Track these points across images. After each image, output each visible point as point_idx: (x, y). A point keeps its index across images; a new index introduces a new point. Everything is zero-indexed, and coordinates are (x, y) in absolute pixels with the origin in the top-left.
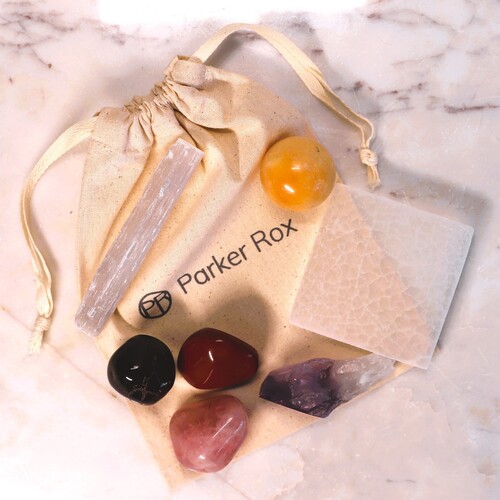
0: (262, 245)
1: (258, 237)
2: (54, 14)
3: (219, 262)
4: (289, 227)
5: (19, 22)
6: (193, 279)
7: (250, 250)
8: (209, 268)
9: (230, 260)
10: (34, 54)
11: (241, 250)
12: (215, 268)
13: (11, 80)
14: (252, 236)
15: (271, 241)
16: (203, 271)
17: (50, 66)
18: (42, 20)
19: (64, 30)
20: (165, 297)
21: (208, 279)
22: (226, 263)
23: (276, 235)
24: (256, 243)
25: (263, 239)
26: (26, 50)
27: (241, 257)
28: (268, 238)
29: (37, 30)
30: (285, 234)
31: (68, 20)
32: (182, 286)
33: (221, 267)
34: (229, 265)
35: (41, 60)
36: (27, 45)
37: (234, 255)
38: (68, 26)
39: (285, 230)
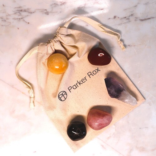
0: (91, 76)
1: (89, 74)
2: (28, 9)
3: (79, 82)
4: (98, 70)
5: (19, 12)
6: (72, 88)
7: (88, 78)
8: (76, 84)
9: (82, 81)
10: (24, 20)
11: (85, 78)
12: (78, 84)
13: (18, 28)
14: (88, 74)
15: (93, 75)
16: (75, 85)
17: (29, 23)
18: (25, 11)
19: (31, 13)
20: (65, 94)
21: (76, 87)
22: (81, 82)
23: (94, 72)
24: (89, 76)
25: (91, 74)
26: (22, 20)
27: (85, 80)
28: (92, 74)
29: (24, 14)
30: (97, 72)
31: (32, 10)
32: (69, 90)
33: (80, 84)
34: (82, 83)
35: (26, 22)
36: (22, 18)
37: (83, 80)
38: (33, 12)
39: (97, 71)
